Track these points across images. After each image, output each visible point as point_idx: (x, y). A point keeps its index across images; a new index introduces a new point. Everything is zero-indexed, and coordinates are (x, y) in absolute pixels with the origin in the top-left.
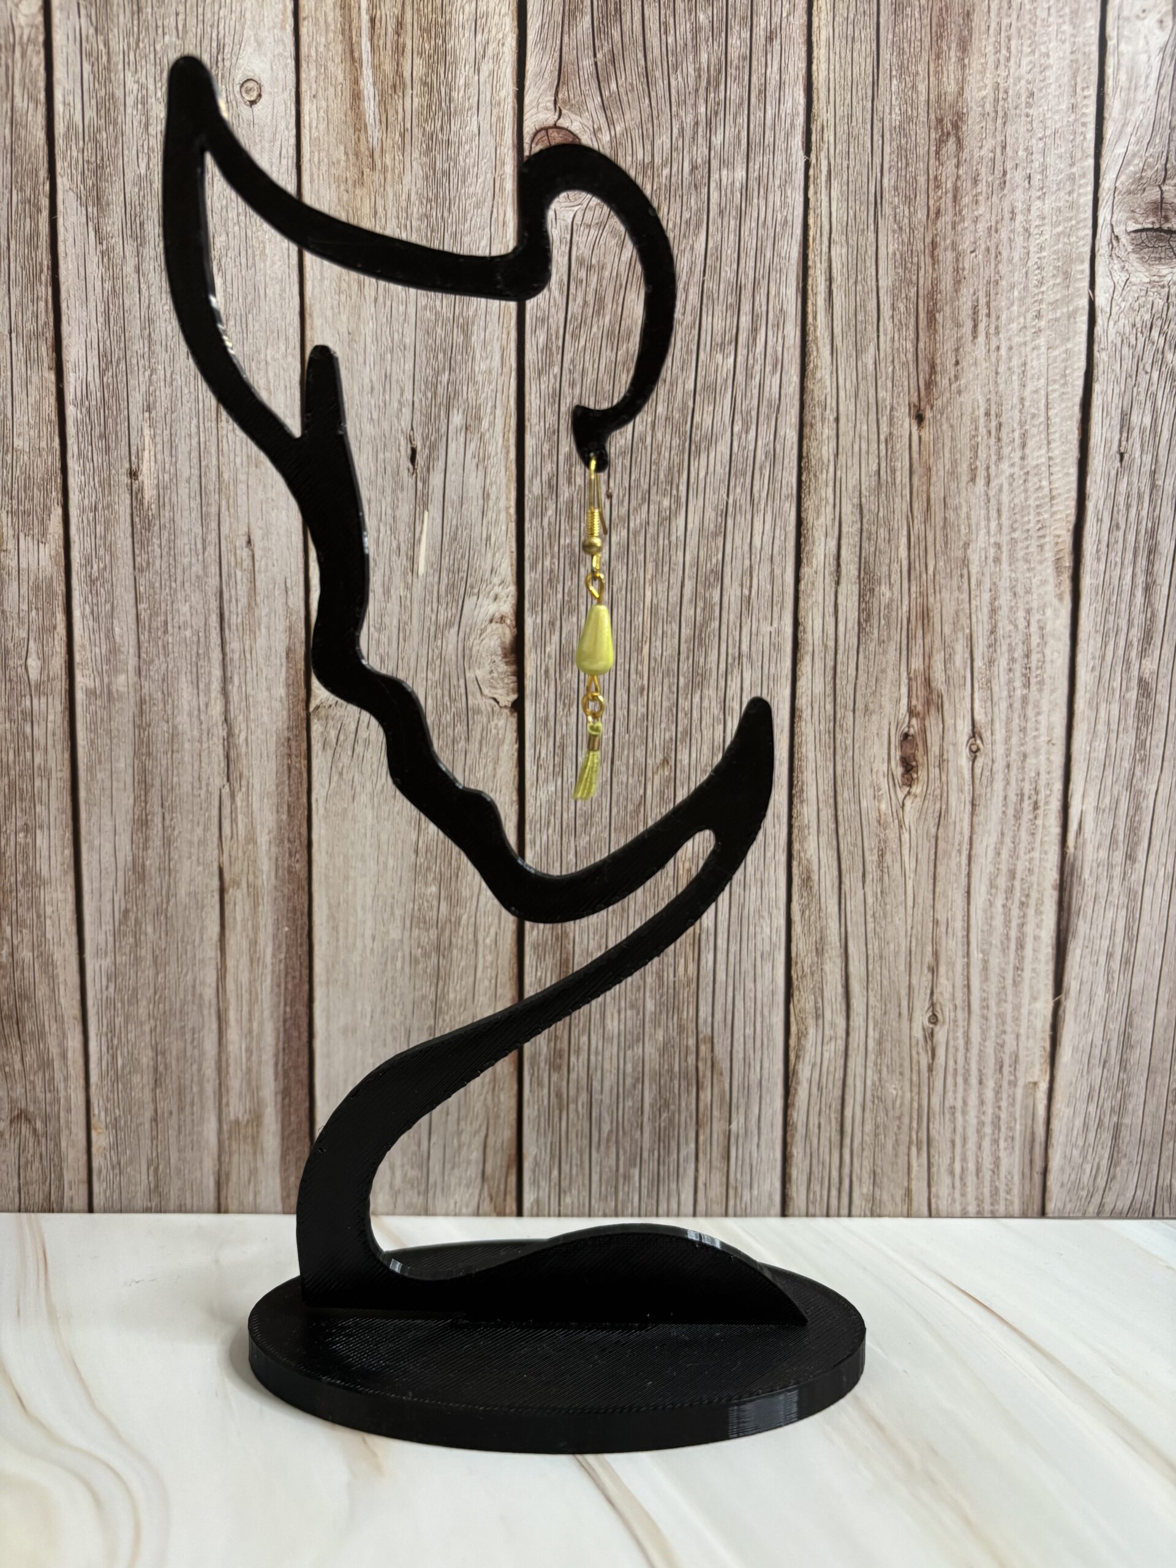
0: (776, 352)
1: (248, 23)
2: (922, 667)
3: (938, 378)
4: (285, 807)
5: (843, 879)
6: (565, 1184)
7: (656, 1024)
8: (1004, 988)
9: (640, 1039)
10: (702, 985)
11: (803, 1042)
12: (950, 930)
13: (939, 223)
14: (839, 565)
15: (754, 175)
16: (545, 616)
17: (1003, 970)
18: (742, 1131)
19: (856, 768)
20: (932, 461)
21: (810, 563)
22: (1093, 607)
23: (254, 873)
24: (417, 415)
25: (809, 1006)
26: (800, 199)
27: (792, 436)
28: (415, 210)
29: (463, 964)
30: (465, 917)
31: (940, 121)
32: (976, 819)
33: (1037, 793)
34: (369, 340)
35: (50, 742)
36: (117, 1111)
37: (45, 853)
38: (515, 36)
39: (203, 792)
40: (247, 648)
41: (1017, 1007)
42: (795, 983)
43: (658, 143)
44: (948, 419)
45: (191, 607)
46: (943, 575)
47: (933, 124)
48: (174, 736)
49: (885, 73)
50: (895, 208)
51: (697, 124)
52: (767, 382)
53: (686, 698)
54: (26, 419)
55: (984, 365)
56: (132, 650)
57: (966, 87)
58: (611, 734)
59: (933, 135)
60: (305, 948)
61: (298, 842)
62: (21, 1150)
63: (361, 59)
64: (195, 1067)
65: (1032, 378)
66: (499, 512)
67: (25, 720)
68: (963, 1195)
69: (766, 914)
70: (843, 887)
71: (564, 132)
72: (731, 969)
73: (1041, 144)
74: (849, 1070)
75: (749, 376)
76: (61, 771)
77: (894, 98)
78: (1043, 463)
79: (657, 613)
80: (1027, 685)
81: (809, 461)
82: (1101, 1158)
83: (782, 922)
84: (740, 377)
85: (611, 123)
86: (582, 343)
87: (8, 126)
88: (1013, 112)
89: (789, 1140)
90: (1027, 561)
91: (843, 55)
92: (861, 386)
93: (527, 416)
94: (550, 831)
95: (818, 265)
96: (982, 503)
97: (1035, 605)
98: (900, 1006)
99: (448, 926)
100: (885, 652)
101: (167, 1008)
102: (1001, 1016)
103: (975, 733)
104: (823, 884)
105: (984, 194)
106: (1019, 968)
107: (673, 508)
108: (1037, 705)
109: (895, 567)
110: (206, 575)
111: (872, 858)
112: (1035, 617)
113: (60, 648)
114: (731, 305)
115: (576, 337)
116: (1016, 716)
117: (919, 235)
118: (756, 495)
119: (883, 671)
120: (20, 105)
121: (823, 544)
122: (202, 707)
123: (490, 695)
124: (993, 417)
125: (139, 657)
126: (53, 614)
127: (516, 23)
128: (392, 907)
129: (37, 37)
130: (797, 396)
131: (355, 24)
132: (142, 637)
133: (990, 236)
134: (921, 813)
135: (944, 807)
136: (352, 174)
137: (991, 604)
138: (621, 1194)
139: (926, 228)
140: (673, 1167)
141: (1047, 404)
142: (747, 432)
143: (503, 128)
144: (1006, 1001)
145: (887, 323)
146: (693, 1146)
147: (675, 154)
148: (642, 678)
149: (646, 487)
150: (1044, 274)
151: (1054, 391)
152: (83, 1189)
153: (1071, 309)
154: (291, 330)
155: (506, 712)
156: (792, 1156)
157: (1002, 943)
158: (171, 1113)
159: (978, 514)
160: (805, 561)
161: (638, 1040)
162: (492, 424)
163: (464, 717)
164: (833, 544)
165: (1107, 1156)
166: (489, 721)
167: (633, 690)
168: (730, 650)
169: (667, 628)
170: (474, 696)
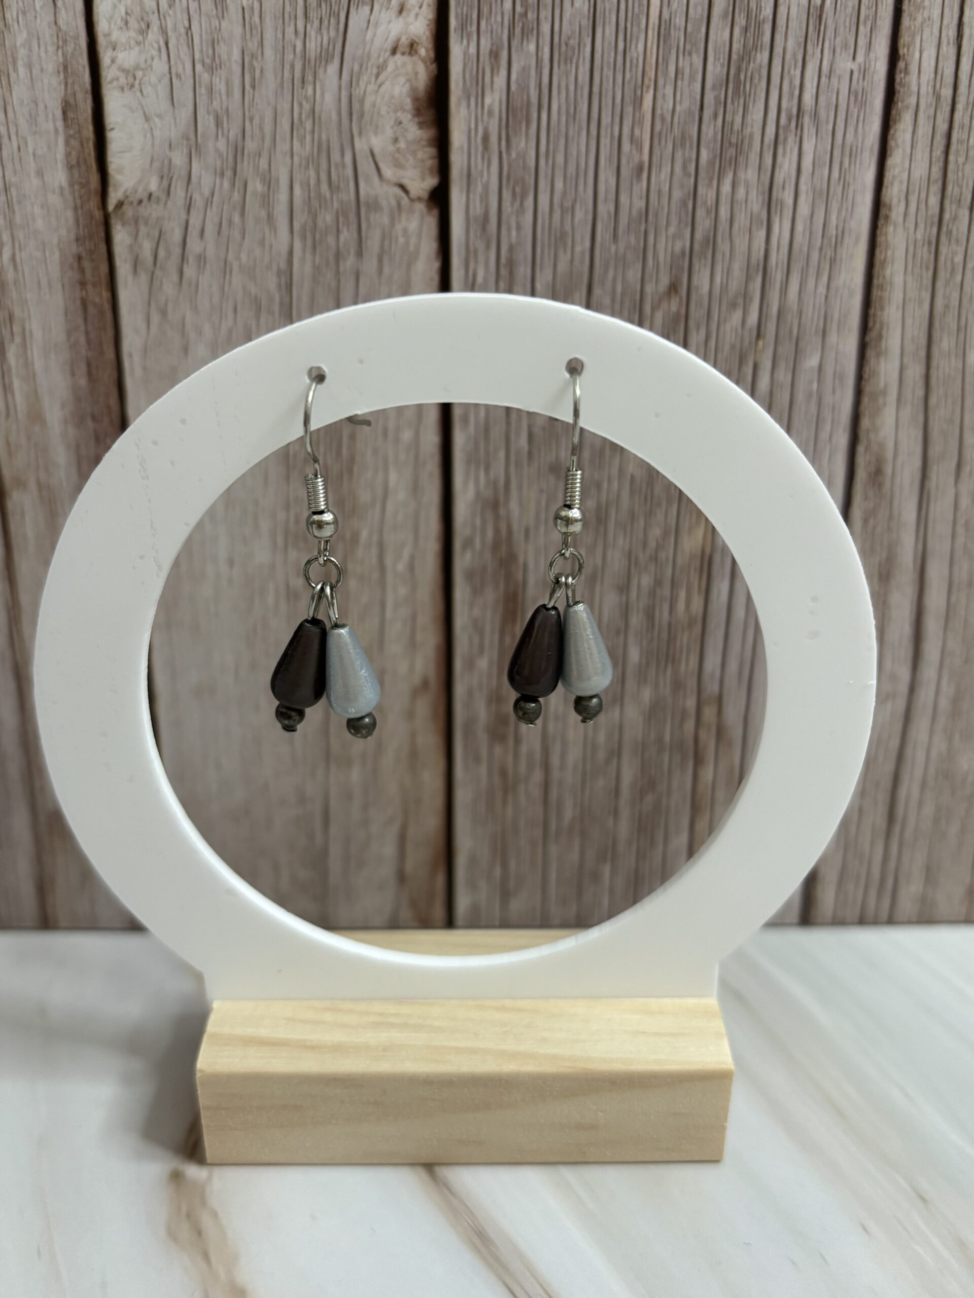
5: (929, 473)
6: (511, 884)
10: (711, 624)
16: (483, 41)
19: (965, 302)
53: (710, 185)
58: (588, 244)
70: (927, 483)
74: (909, 739)
79: (668, 35)
104: (898, 480)
123: (395, 180)
148: (640, 150)
155: (420, 207)
163: (352, 217)
166: (392, 224)
167: (624, 172)
168: (784, 105)
169: (684, 63)
170: (368, 180)
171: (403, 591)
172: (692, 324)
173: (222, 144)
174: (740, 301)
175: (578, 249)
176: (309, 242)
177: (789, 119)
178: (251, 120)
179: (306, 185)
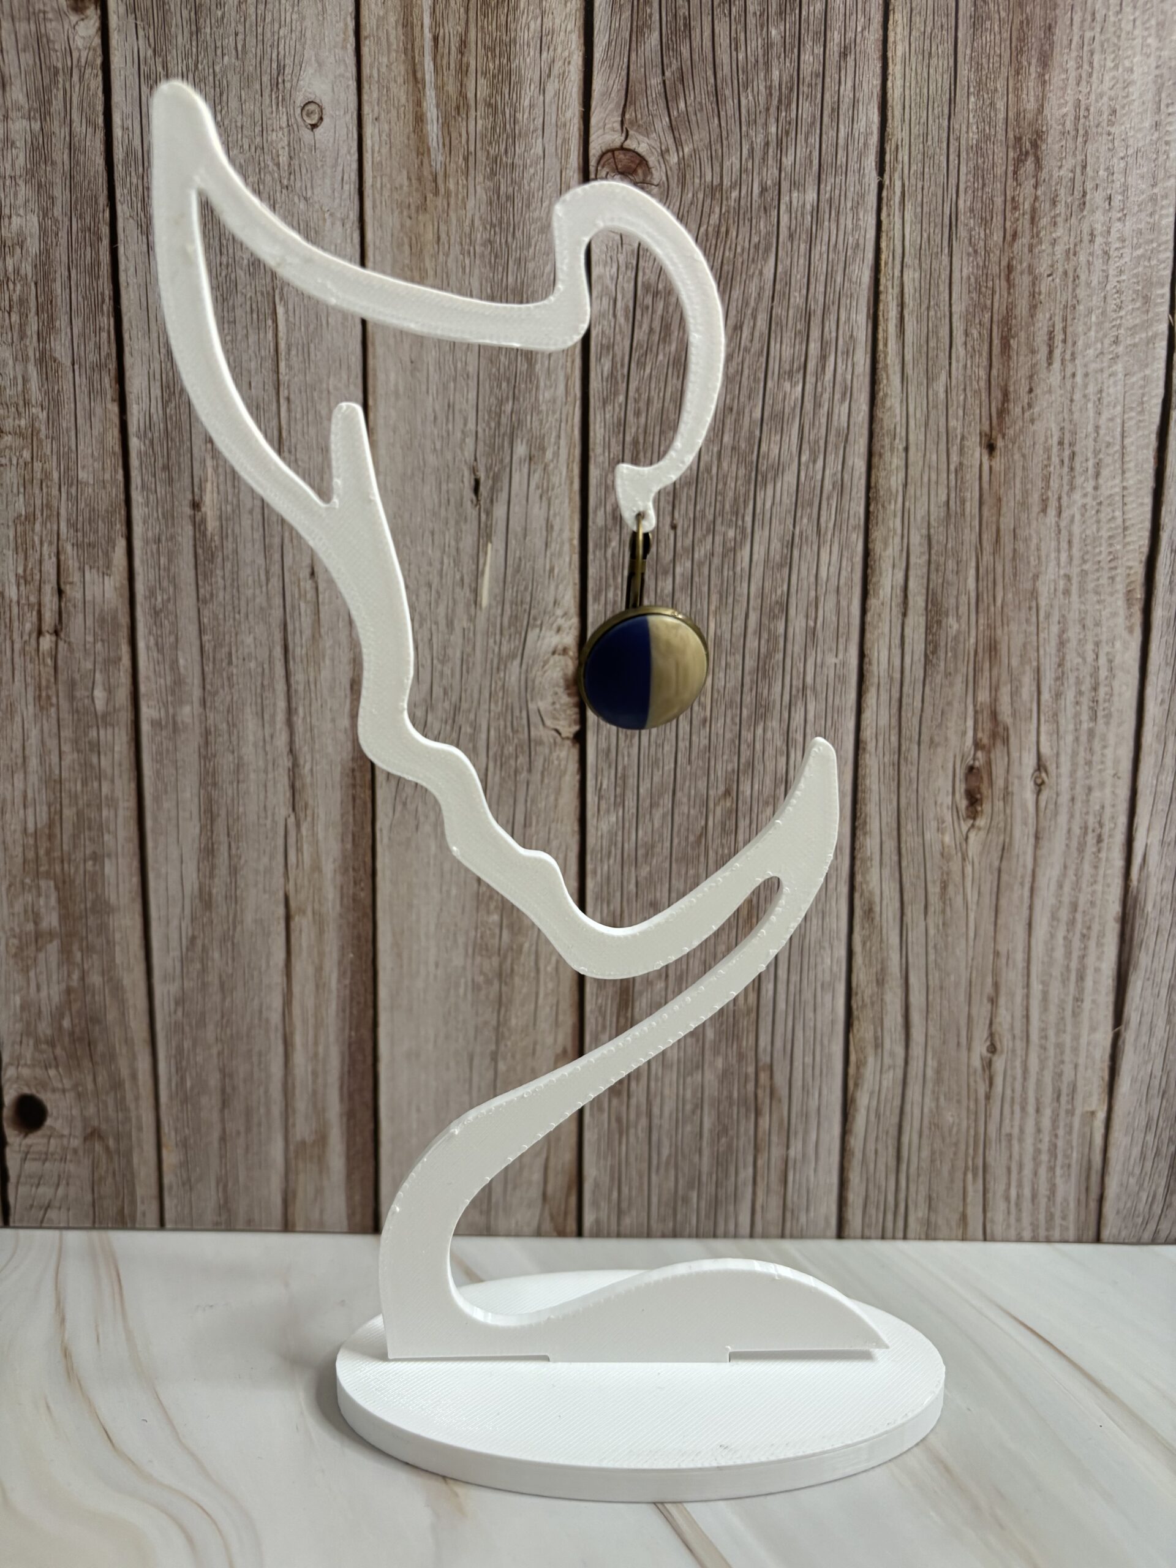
0: (845, 380)
1: (308, 42)
2: (988, 700)
3: (1011, 405)
4: (350, 837)
5: (905, 911)
6: (624, 1205)
7: (716, 1052)
8: (1063, 1018)
9: (700, 1066)
10: (762, 1014)
11: (862, 1070)
12: (1010, 961)
13: (1016, 246)
14: (906, 596)
15: (825, 197)
17: (1063, 1002)
18: (799, 1157)
19: (920, 801)
20: (1002, 491)
21: (876, 595)
22: (1164, 640)
23: (319, 901)
24: (481, 444)
25: (869, 1035)
26: (872, 222)
27: (860, 465)
28: (479, 236)
29: (525, 990)
30: (526, 945)
31: (1018, 139)
32: (1039, 853)
33: (1101, 825)
34: (431, 369)
35: (116, 772)
36: (187, 1131)
37: (113, 881)
38: (581, 54)
39: (269, 822)
40: (312, 679)
41: (1076, 1038)
42: (855, 1013)
43: (726, 164)
44: (1020, 448)
45: (255, 639)
46: (1011, 607)
47: (1011, 142)
48: (239, 766)
49: (963, 89)
50: (971, 230)
51: (767, 144)
52: (836, 411)
53: (749, 730)
54: (90, 451)
55: (1060, 392)
56: (197, 681)
57: (1046, 105)
58: (672, 766)
59: (1011, 154)
60: (370, 974)
61: (362, 872)
62: (94, 1167)
63: (423, 79)
64: (262, 1090)
65: (1108, 405)
66: (562, 544)
67: (91, 750)
68: (1019, 1220)
69: (826, 945)
70: (905, 918)
71: (631, 154)
72: (791, 998)
73: (1122, 164)
74: (908, 1100)
75: (817, 405)
76: (128, 801)
77: (971, 116)
78: (1117, 493)
80: (1094, 718)
81: (877, 491)
82: (1157, 1186)
83: (842, 952)
84: (809, 405)
85: (679, 144)
86: (648, 371)
87: (67, 151)
88: (1094, 130)
89: (846, 1164)
90: (1097, 593)
91: (919, 71)
92: (932, 416)
93: (591, 446)
94: (612, 861)
95: (890, 290)
96: (1053, 535)
97: (1104, 638)
98: (958, 1036)
99: (510, 954)
100: (951, 685)
101: (234, 1031)
102: (1060, 1046)
103: (1040, 766)
104: (884, 916)
105: (1063, 215)
106: (1078, 1000)
107: (738, 539)
108: (1104, 738)
109: (963, 599)
110: (270, 607)
111: (934, 890)
112: (1104, 649)
113: (124, 679)
114: (800, 332)
115: (641, 365)
116: (1082, 749)
117: (994, 258)
118: (823, 525)
119: (949, 704)
120: (78, 130)
121: (890, 575)
122: (268, 738)
123: (552, 726)
124: (1066, 446)
125: (204, 688)
126: (118, 645)
127: (582, 41)
128: (455, 934)
129: (95, 60)
130: (866, 426)
131: (417, 44)
132: (206, 669)
133: (1068, 259)
134: (985, 846)
135: (1007, 840)
136: (415, 199)
137: (1060, 637)
138: (679, 1217)
139: (1002, 251)
140: (731, 1189)
141: (1123, 432)
142: (815, 462)
143: (569, 150)
144: (1064, 1032)
145: (959, 350)
146: (750, 1170)
147: (744, 176)
148: (704, 708)
149: (711, 518)
150: (1123, 298)
151: (1130, 418)
152: (154, 1206)
153: (1150, 334)
154: (354, 359)
155: (568, 743)
156: (848, 1181)
157: (1062, 974)
158: (238, 1133)
159: (1049, 545)
160: (871, 592)
161: (697, 1067)
162: (556, 454)
163: (526, 748)
164: (900, 576)
165: (1163, 1183)
166: (551, 752)
167: (694, 722)
168: (794, 683)
169: (731, 660)
170: (536, 727)
171: (550, 985)
172: (740, 814)
173: (447, 705)
174: (771, 800)
175: (666, 768)
176: (499, 763)
177: (798, 691)
178: (466, 691)
179: (498, 729)
